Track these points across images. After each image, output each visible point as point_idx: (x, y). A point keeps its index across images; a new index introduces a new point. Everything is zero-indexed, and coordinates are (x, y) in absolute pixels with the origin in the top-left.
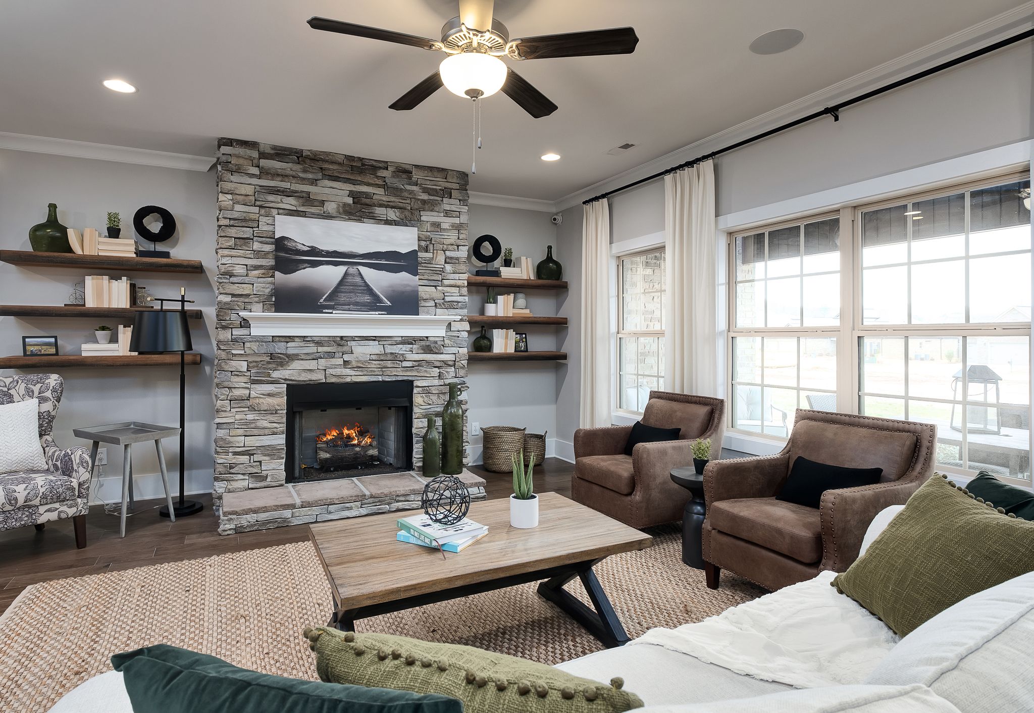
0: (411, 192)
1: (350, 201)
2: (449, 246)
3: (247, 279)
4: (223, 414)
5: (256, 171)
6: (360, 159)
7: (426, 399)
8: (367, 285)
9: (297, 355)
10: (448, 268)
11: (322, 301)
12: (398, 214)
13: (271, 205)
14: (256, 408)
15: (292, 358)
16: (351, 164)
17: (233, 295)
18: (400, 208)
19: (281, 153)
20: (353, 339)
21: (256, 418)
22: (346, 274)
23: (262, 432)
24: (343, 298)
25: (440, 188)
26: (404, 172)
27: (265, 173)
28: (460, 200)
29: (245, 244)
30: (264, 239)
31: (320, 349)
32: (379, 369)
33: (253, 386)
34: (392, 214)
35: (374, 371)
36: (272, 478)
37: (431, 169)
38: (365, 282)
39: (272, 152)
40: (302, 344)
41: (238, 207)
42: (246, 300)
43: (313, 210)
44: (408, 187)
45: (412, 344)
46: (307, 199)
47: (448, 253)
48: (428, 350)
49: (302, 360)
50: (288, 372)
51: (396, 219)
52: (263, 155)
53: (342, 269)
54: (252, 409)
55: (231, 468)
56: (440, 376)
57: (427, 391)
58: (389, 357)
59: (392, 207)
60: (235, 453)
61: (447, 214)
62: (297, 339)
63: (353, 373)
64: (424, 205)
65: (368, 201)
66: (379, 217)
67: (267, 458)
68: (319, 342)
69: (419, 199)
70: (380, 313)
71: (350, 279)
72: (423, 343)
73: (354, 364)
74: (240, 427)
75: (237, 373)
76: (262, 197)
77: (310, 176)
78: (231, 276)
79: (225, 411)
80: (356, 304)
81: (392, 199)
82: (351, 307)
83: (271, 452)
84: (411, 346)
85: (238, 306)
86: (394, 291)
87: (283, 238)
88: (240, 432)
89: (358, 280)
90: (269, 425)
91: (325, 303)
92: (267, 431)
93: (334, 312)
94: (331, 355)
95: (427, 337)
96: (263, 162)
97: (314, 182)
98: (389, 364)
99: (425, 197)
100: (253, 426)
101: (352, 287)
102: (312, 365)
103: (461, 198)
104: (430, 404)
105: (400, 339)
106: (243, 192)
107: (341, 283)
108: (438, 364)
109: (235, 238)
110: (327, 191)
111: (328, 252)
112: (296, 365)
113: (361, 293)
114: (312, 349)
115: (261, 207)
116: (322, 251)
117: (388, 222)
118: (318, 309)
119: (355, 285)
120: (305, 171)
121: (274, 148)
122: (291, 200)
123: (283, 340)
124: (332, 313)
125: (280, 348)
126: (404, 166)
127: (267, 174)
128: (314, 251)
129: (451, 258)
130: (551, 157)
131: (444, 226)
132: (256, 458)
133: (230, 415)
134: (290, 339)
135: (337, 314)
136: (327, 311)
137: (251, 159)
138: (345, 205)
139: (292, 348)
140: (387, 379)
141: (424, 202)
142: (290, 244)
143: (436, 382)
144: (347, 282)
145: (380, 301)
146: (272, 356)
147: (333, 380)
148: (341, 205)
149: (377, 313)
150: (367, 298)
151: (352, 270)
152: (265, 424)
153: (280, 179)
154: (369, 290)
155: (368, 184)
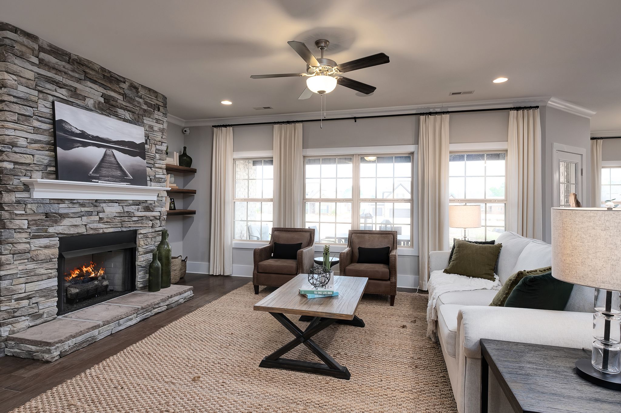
0: (139, 103)
1: (102, 100)
2: (158, 142)
3: (28, 151)
4: (8, 267)
5: (36, 61)
6: (110, 72)
7: (145, 242)
8: (118, 164)
9: (67, 214)
10: (157, 155)
11: (91, 173)
12: (131, 116)
13: (48, 92)
14: (35, 259)
15: (63, 216)
16: (103, 74)
17: (15, 163)
18: (133, 112)
19: (55, 51)
20: (105, 201)
21: (36, 267)
22: (105, 155)
23: (40, 278)
24: (104, 172)
25: (154, 103)
26: (134, 87)
27: (42, 63)
28: (163, 114)
29: (26, 120)
30: (43, 119)
31: (83, 209)
32: (120, 223)
33: (32, 241)
34: (128, 115)
35: (117, 224)
36: (48, 315)
37: (150, 90)
38: (117, 161)
39: (48, 48)
40: (70, 205)
41: (21, 88)
42: (28, 168)
43: (79, 102)
44: (137, 99)
45: (138, 205)
46: (74, 92)
47: (158, 147)
48: (148, 209)
49: (72, 217)
50: (60, 228)
51: (130, 119)
52: (41, 49)
53: (102, 151)
54: (32, 260)
55: (14, 312)
56: (152, 227)
57: (146, 236)
58: (126, 214)
59: (128, 111)
60: (17, 300)
61: (158, 121)
62: (67, 202)
63: (104, 226)
64: (145, 113)
65: (114, 103)
66: (121, 116)
67: (43, 299)
68: (82, 204)
69: (142, 108)
70: (126, 183)
71: (108, 158)
72: (144, 205)
73: (105, 220)
74: (22, 276)
75: (20, 230)
76: (42, 84)
77: (77, 75)
78: (13, 146)
79: (10, 264)
80: (113, 176)
81: (128, 105)
82: (110, 178)
83: (45, 293)
84: (137, 207)
85: (21, 172)
86: (134, 169)
87: (61, 121)
88: (23, 280)
89: (113, 159)
90: (46, 272)
91: (93, 175)
92: (44, 277)
93: (99, 181)
94: (90, 214)
95: (146, 201)
96: (42, 55)
97: (79, 80)
98: (126, 219)
99: (145, 107)
100: (32, 274)
101: (109, 164)
102: (77, 221)
103: (164, 112)
104: (147, 245)
105: (132, 202)
106: (27, 77)
107: (103, 160)
108: (152, 218)
109: (18, 114)
110: (88, 89)
111: (93, 136)
112: (67, 222)
113: (114, 169)
114: (78, 209)
115: (40, 92)
116: (89, 135)
117: (125, 120)
118: (89, 179)
119: (111, 163)
120: (73, 71)
121: (50, 46)
122: (63, 91)
123: (56, 202)
124: (98, 182)
125: (54, 208)
126: (135, 84)
127: (46, 65)
128: (83, 134)
129: (159, 150)
130: (227, 103)
131: (156, 129)
132: (34, 300)
133: (14, 267)
134: (62, 201)
135: (101, 183)
136: (94, 181)
137: (33, 50)
138: (100, 102)
139: (63, 209)
140: (124, 229)
141: (145, 111)
142: (67, 127)
143: (151, 230)
144: (106, 160)
145: (127, 176)
146: (47, 215)
147: (91, 232)
148: (97, 102)
149: (125, 184)
150: (119, 173)
151: (109, 152)
152: (43, 271)
153: (54, 71)
154: (119, 167)
155: (115, 91)
